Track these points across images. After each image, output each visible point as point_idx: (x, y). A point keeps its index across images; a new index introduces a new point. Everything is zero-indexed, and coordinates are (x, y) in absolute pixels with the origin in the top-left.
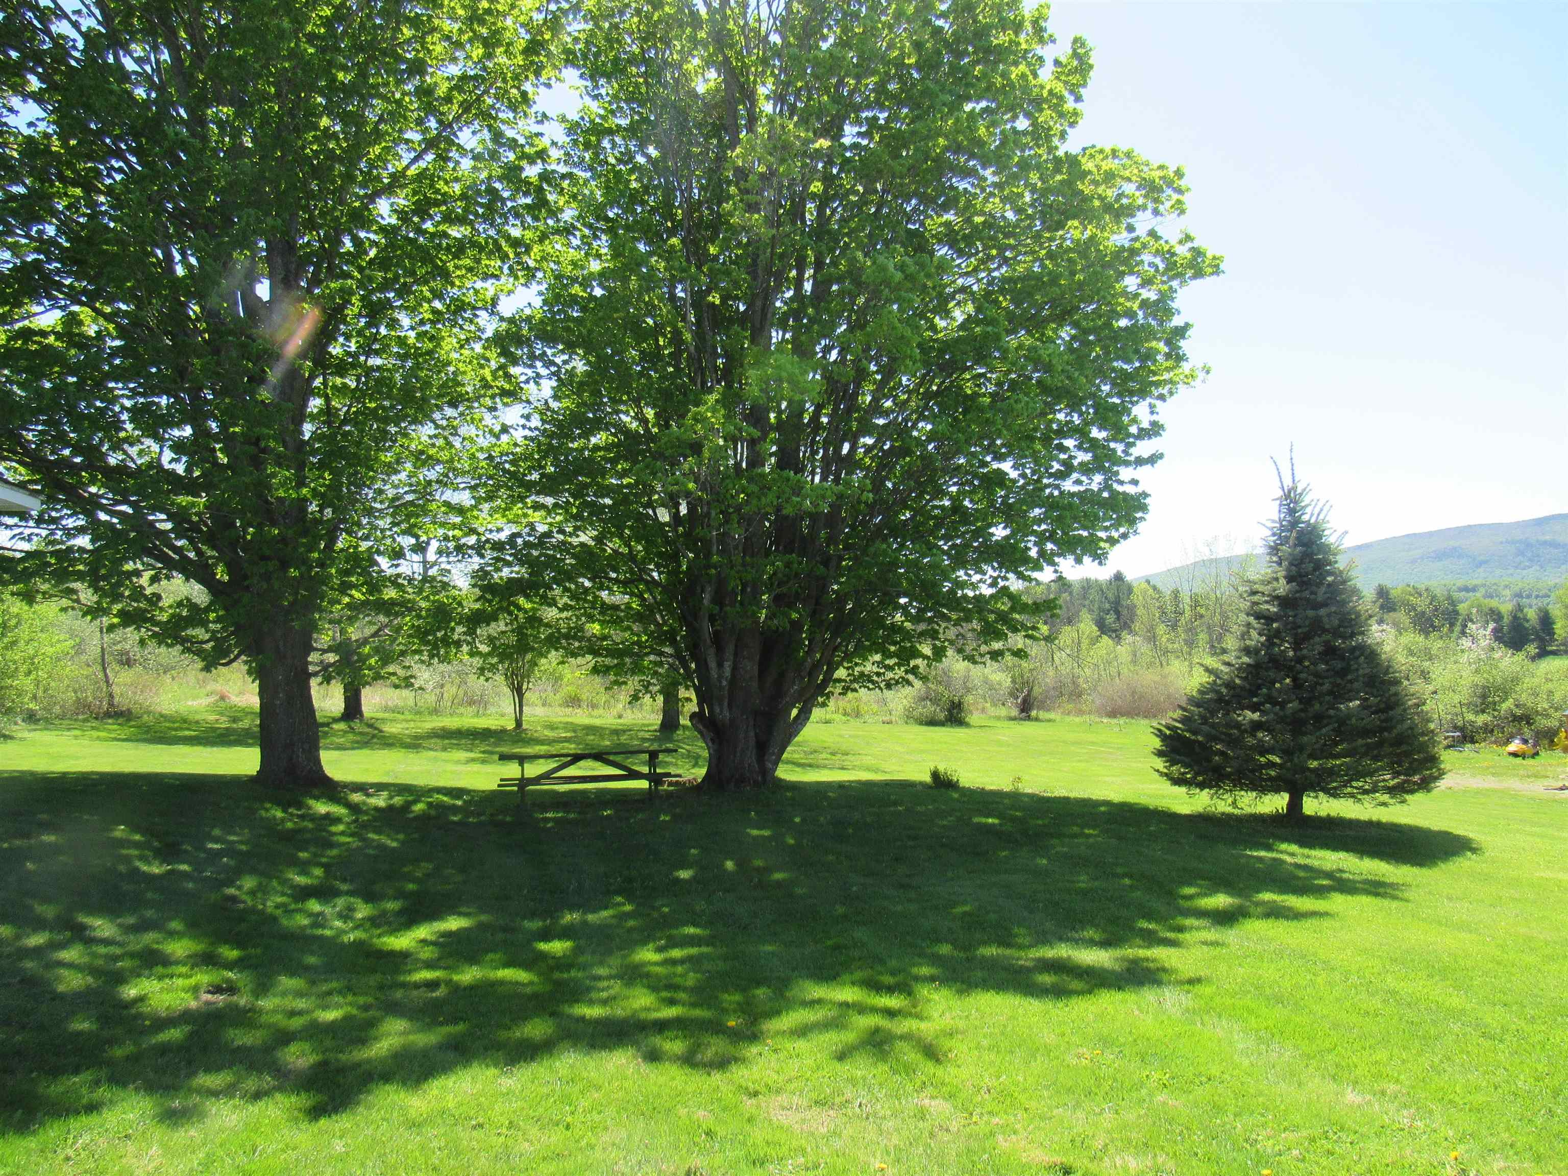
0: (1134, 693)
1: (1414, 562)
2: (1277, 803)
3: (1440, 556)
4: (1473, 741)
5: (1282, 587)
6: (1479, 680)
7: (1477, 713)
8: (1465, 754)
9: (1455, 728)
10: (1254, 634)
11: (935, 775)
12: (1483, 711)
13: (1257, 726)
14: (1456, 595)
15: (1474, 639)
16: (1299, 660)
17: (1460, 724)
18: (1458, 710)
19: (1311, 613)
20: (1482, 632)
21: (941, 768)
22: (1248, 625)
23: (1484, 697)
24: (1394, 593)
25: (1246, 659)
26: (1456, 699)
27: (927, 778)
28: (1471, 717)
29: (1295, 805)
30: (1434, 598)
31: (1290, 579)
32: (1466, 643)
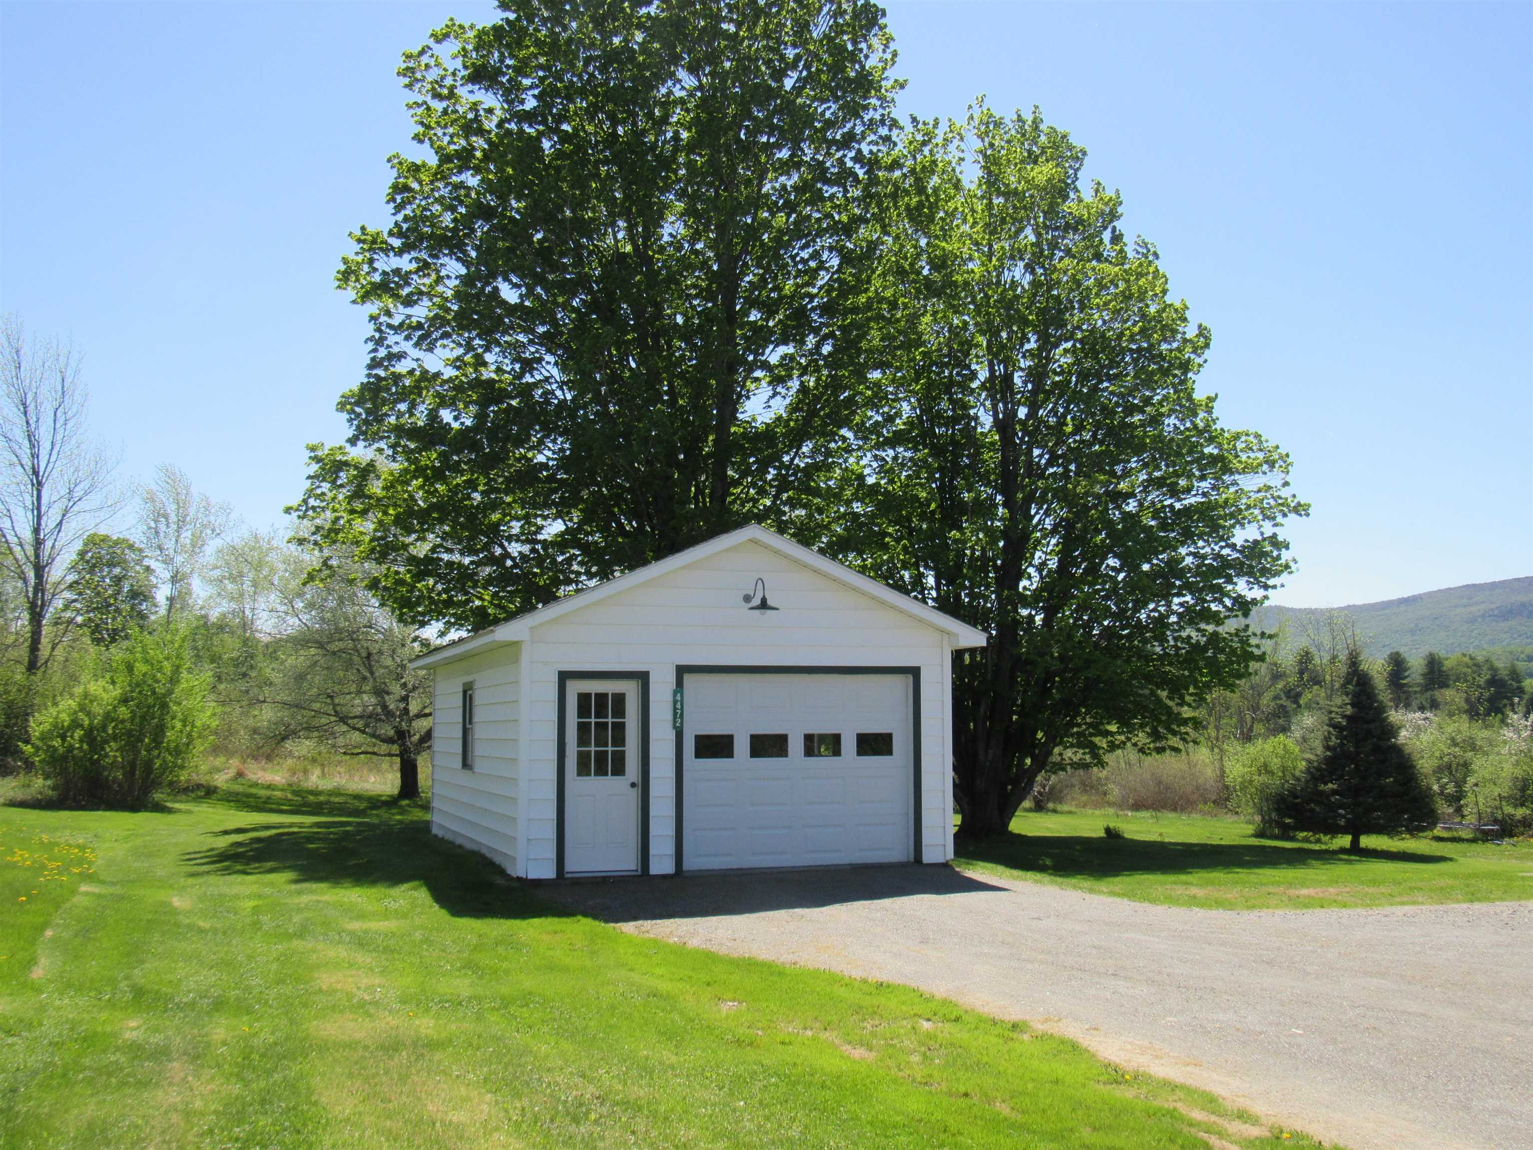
0: (1159, 783)
1: (1472, 621)
2: (1345, 841)
3: (1506, 614)
4: (1511, 836)
5: (1349, 710)
6: (1519, 773)
7: (1516, 806)
8: (1503, 848)
9: (1496, 821)
10: (1333, 738)
11: (1108, 830)
12: (1522, 805)
13: (1334, 792)
14: (1521, 666)
15: (1517, 731)
16: (1358, 754)
17: (1500, 817)
18: (1497, 803)
19: (1366, 726)
20: (1523, 722)
21: (1111, 825)
22: (1329, 732)
23: (1523, 789)
24: (1448, 664)
25: (1329, 753)
26: (1497, 791)
27: (1102, 834)
28: (1508, 810)
29: (1355, 842)
30: (1493, 670)
31: (1353, 705)
32: (1507, 733)
